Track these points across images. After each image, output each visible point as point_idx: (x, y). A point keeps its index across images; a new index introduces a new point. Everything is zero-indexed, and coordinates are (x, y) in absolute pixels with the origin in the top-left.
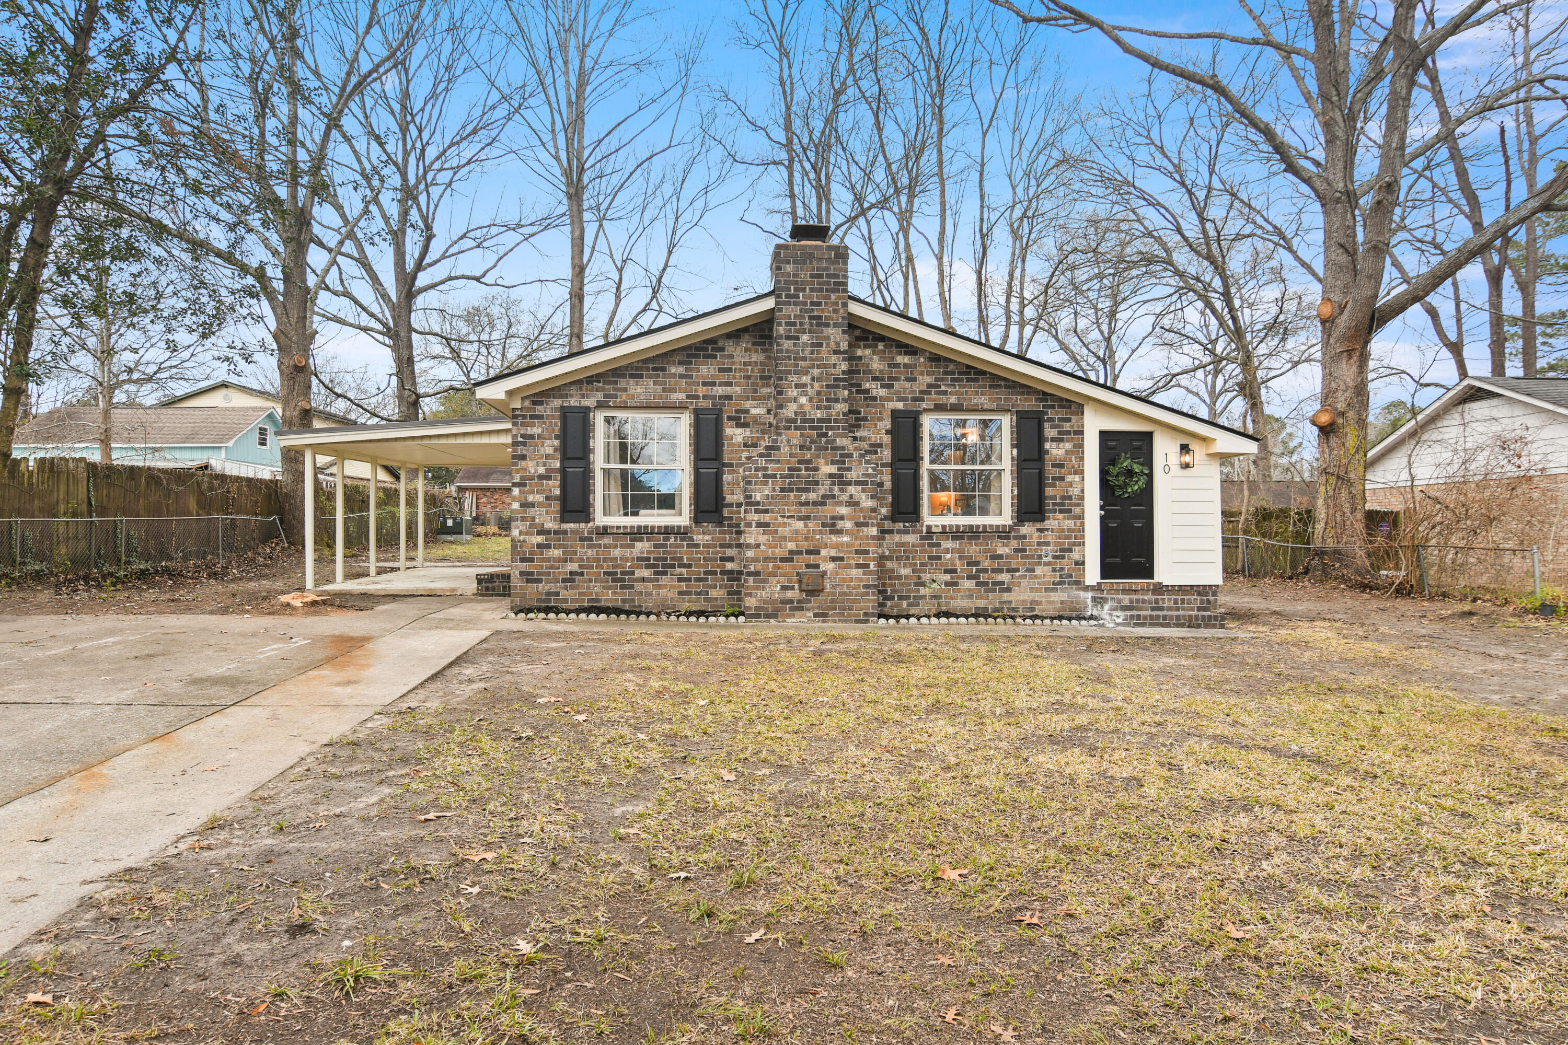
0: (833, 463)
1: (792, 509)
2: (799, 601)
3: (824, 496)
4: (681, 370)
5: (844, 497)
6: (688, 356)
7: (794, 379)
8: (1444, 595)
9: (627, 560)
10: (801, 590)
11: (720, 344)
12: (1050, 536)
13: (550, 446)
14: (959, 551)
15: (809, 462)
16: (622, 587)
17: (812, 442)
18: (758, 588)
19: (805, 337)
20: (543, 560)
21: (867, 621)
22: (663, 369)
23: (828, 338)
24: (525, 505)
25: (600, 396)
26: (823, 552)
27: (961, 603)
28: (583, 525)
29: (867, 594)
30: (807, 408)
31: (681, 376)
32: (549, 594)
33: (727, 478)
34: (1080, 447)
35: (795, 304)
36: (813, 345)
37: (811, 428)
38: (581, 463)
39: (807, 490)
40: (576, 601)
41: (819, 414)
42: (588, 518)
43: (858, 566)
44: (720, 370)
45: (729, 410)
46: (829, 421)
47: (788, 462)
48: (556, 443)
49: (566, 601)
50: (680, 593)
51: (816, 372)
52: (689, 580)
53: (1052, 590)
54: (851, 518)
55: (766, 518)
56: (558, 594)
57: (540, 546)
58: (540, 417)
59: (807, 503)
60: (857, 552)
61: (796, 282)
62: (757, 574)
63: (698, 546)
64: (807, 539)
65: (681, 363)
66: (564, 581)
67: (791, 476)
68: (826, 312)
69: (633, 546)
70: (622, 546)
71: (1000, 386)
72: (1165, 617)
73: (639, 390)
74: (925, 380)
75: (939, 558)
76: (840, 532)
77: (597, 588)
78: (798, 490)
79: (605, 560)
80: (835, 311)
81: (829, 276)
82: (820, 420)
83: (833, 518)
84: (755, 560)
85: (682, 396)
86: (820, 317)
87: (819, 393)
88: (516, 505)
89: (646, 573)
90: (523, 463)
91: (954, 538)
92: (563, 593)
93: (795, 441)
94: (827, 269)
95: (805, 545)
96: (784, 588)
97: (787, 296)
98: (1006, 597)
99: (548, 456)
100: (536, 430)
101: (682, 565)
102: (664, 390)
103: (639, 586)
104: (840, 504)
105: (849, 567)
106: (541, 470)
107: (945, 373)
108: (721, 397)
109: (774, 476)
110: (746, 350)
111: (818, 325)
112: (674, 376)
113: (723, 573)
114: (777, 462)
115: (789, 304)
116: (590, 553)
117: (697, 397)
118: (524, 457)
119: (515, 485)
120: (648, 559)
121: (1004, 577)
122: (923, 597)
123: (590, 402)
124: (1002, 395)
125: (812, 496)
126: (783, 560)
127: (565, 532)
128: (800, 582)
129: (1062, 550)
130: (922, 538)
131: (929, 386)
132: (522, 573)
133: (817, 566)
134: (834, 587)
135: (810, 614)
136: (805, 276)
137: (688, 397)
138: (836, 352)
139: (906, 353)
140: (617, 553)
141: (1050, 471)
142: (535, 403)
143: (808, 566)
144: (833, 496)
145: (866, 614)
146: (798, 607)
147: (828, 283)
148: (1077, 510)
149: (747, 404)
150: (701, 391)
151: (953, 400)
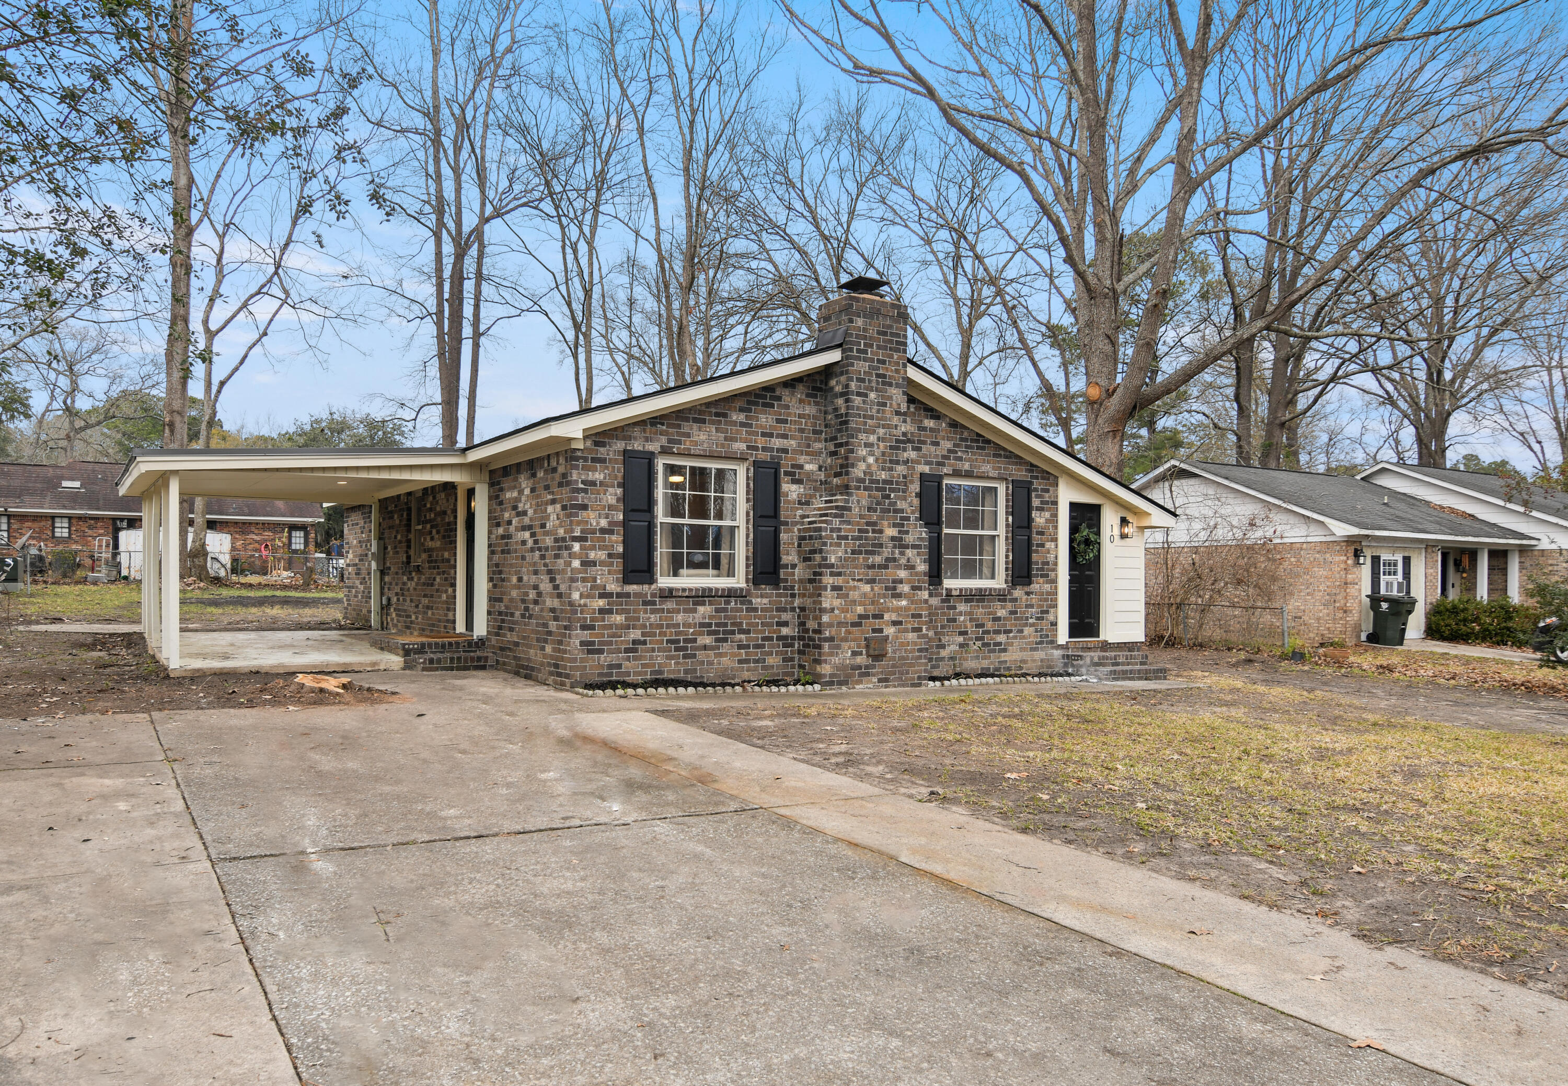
0: (895, 525)
1: (859, 573)
2: (867, 667)
3: (887, 559)
4: (741, 417)
5: (903, 561)
6: (749, 402)
7: (862, 436)
8: (1201, 645)
9: (689, 626)
10: (868, 655)
11: (778, 393)
12: (1034, 599)
13: (612, 495)
14: (971, 613)
15: (874, 524)
16: (685, 657)
17: (878, 503)
18: (831, 654)
19: (872, 395)
20: (604, 627)
21: (919, 685)
22: (725, 415)
23: (890, 398)
24: (586, 563)
25: (664, 440)
26: (887, 617)
27: (971, 664)
28: (646, 587)
29: (920, 657)
30: (874, 468)
31: (743, 425)
32: (611, 666)
33: (784, 536)
34: (1055, 515)
35: (865, 360)
36: (879, 404)
37: (878, 489)
38: (646, 516)
39: (872, 553)
40: (639, 674)
41: (883, 475)
42: (651, 580)
43: (914, 630)
44: (779, 421)
45: (786, 465)
46: (891, 482)
47: (858, 524)
48: (619, 491)
49: (628, 674)
50: (740, 662)
51: (881, 431)
52: (748, 647)
53: (1036, 649)
54: (909, 581)
55: (839, 581)
56: (619, 666)
57: (602, 611)
58: (602, 461)
59: (872, 567)
60: (913, 616)
61: (865, 338)
62: (831, 639)
63: (756, 610)
64: (873, 603)
65: (741, 410)
66: (627, 650)
67: (860, 538)
68: (889, 371)
69: (695, 611)
70: (685, 611)
71: (1000, 456)
72: (1131, 672)
73: (703, 437)
74: (947, 445)
75: (954, 620)
76: (898, 596)
77: (660, 658)
78: (867, 552)
79: (668, 626)
80: (897, 371)
81: (892, 334)
82: (885, 482)
83: (894, 581)
84: (830, 625)
85: (743, 446)
86: (884, 376)
87: (883, 454)
88: (576, 563)
89: (708, 640)
90: (583, 514)
91: (967, 601)
92: (626, 664)
93: (864, 502)
94: (890, 327)
95: (872, 610)
96: (855, 654)
97: (859, 351)
98: (1004, 657)
99: (610, 507)
100: (598, 476)
101: (742, 631)
102: (726, 439)
103: (701, 655)
104: (899, 567)
105: (906, 631)
106: (604, 523)
107: (962, 439)
108: (778, 450)
109: (846, 538)
110: (801, 401)
111: (884, 383)
112: (734, 423)
113: (780, 638)
114: (849, 523)
115: (859, 359)
116: (654, 618)
117: (756, 449)
118: (584, 507)
119: (575, 539)
120: (710, 625)
121: (1001, 638)
122: (942, 659)
123: (653, 447)
124: (1001, 463)
125: (878, 559)
126: (854, 624)
127: (628, 595)
128: (867, 647)
129: (1043, 612)
130: (943, 601)
131: (949, 451)
132: (582, 643)
133: (881, 631)
134: (894, 652)
135: (875, 680)
136: (872, 332)
137: (748, 447)
138: (898, 413)
139: (932, 417)
140: (679, 618)
141: (1036, 539)
142: (597, 444)
143: (874, 631)
144: (894, 560)
145: (919, 678)
146: (865, 673)
147: (891, 341)
148: (1052, 574)
149: (802, 459)
150: (761, 442)
151: (967, 466)
